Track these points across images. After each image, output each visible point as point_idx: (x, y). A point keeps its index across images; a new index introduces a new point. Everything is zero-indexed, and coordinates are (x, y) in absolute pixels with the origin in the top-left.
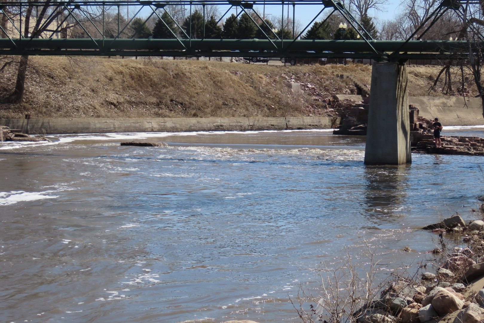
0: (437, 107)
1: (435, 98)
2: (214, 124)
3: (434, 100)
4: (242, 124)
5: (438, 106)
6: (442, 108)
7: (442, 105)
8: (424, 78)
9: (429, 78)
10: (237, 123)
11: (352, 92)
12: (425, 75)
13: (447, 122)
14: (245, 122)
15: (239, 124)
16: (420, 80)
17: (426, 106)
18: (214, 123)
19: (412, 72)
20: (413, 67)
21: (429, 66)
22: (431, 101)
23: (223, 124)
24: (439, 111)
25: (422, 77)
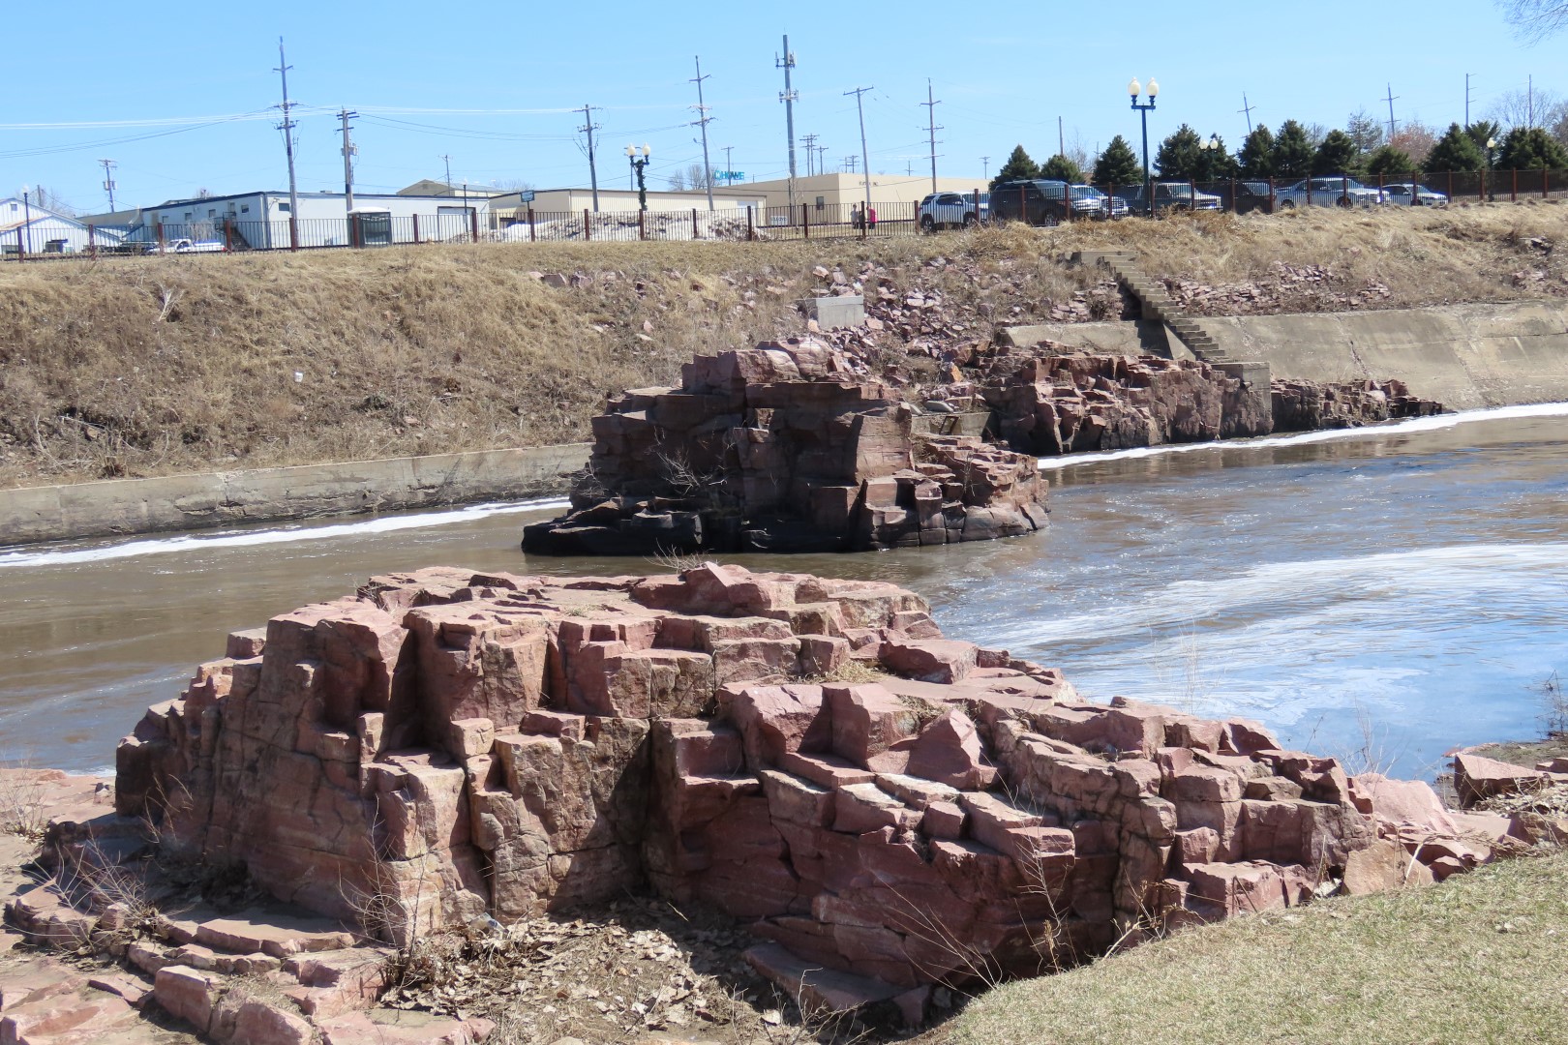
0: (1502, 341)
1: (1497, 307)
2: (181, 502)
3: (1491, 313)
4: (371, 485)
5: (1507, 335)
6: (1524, 343)
7: (1523, 330)
8: (1487, 241)
9: (1505, 240)
10: (336, 486)
11: (1098, 312)
12: (1494, 232)
13: (1533, 391)
14: (399, 475)
15: (352, 487)
16: (1469, 249)
17: (1448, 337)
18: (177, 498)
19: (1442, 225)
20: (1461, 209)
21: (1531, 202)
22: (1478, 322)
23: (243, 496)
24: (1507, 352)
25: (1481, 240)
